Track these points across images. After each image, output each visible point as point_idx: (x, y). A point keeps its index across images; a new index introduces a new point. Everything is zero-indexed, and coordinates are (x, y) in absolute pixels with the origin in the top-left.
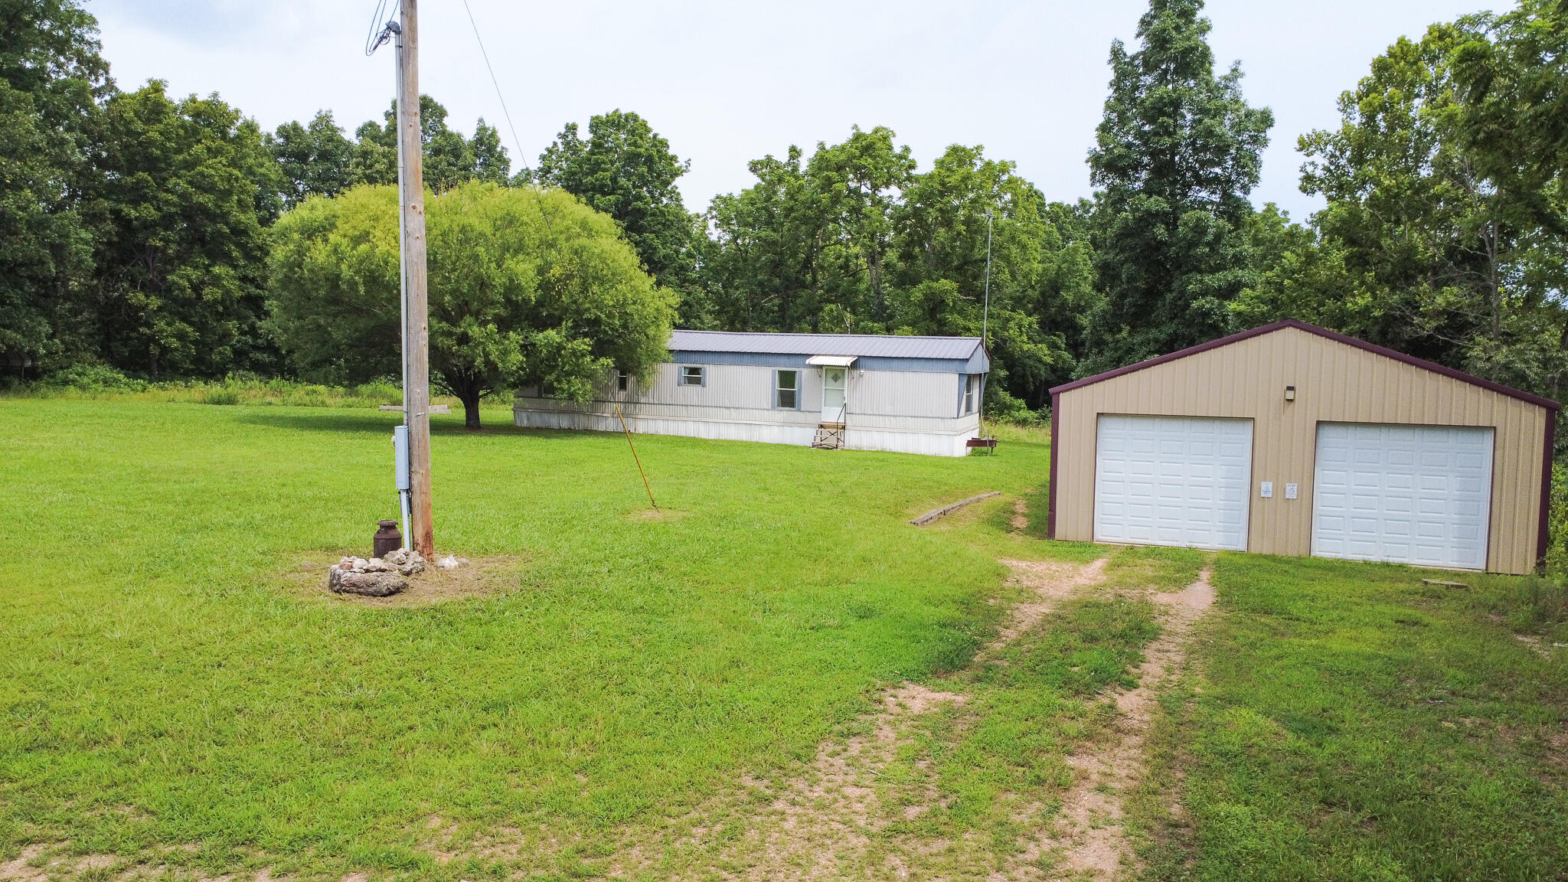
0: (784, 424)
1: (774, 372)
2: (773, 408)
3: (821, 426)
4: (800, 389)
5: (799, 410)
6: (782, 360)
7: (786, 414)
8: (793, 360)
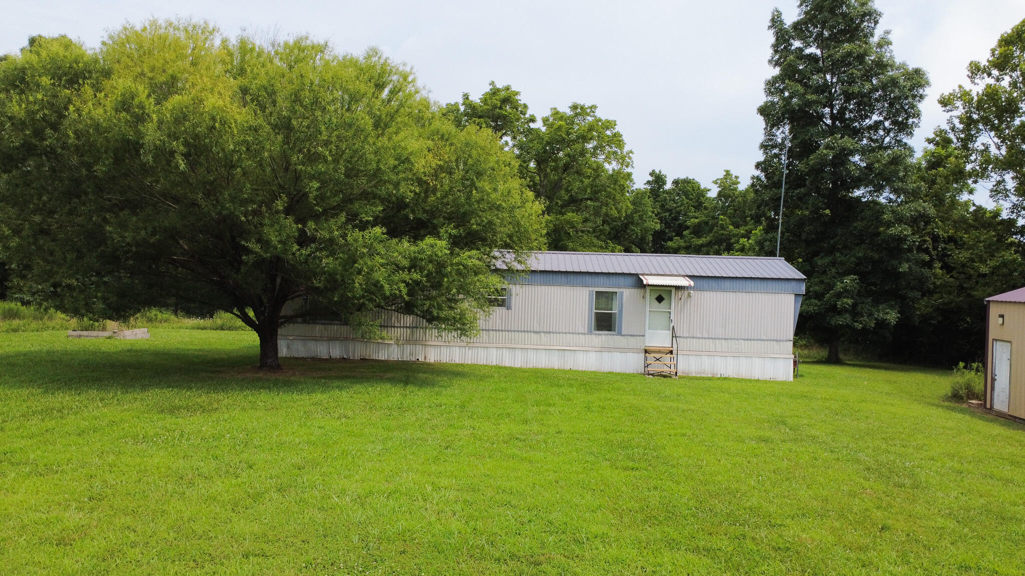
0: (603, 349)
1: (590, 293)
2: (590, 332)
3: (646, 352)
4: (621, 311)
5: (620, 334)
6: (601, 280)
7: (603, 338)
8: (614, 280)
